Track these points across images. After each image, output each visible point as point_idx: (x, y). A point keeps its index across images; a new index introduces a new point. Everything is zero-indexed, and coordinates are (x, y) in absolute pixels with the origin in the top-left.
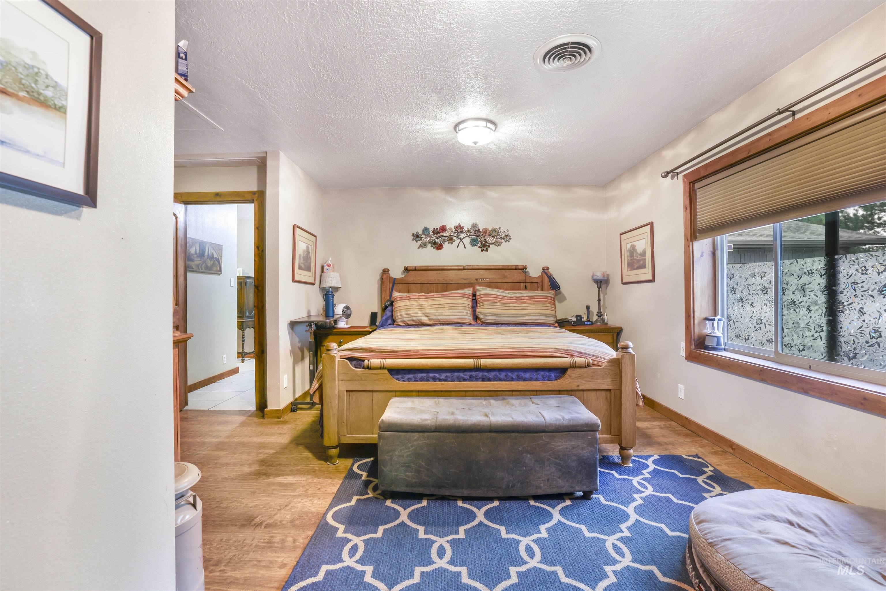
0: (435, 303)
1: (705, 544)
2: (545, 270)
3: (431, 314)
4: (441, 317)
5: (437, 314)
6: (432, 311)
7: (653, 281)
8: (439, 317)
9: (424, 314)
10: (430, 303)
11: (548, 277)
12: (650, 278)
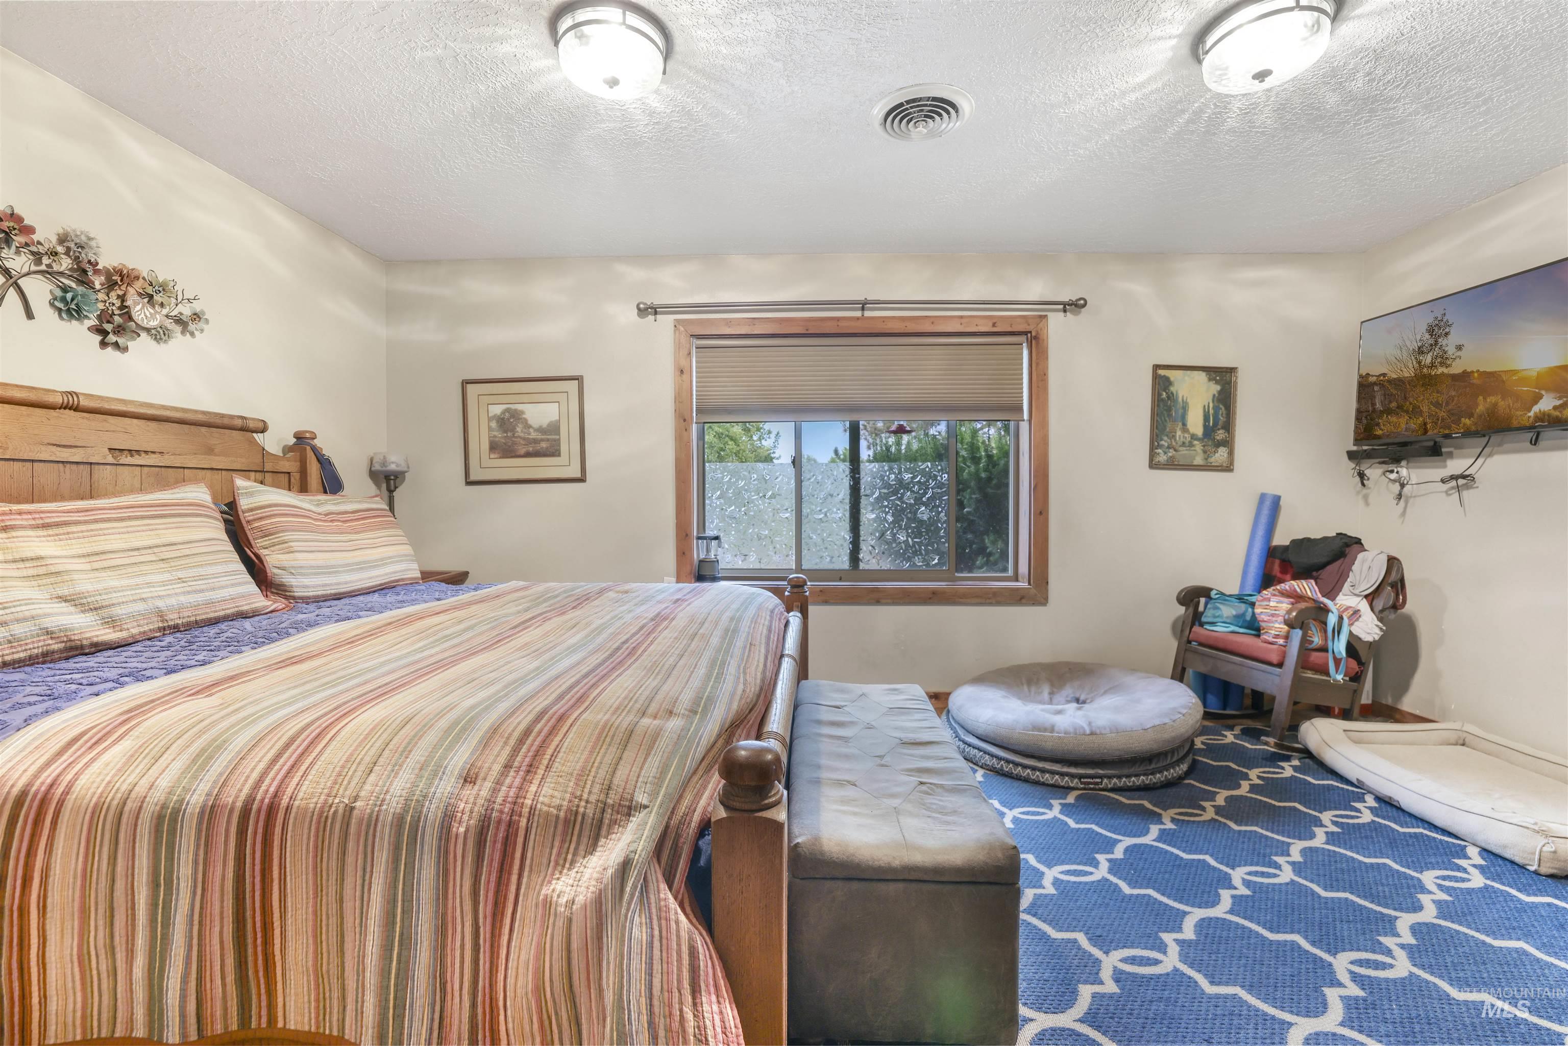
0: (108, 547)
1: (1087, 738)
2: (302, 440)
3: (115, 597)
4: (173, 601)
5: (146, 592)
6: (111, 581)
7: (582, 480)
8: (160, 604)
9: (64, 599)
10: (78, 547)
11: (318, 460)
12: (578, 475)
